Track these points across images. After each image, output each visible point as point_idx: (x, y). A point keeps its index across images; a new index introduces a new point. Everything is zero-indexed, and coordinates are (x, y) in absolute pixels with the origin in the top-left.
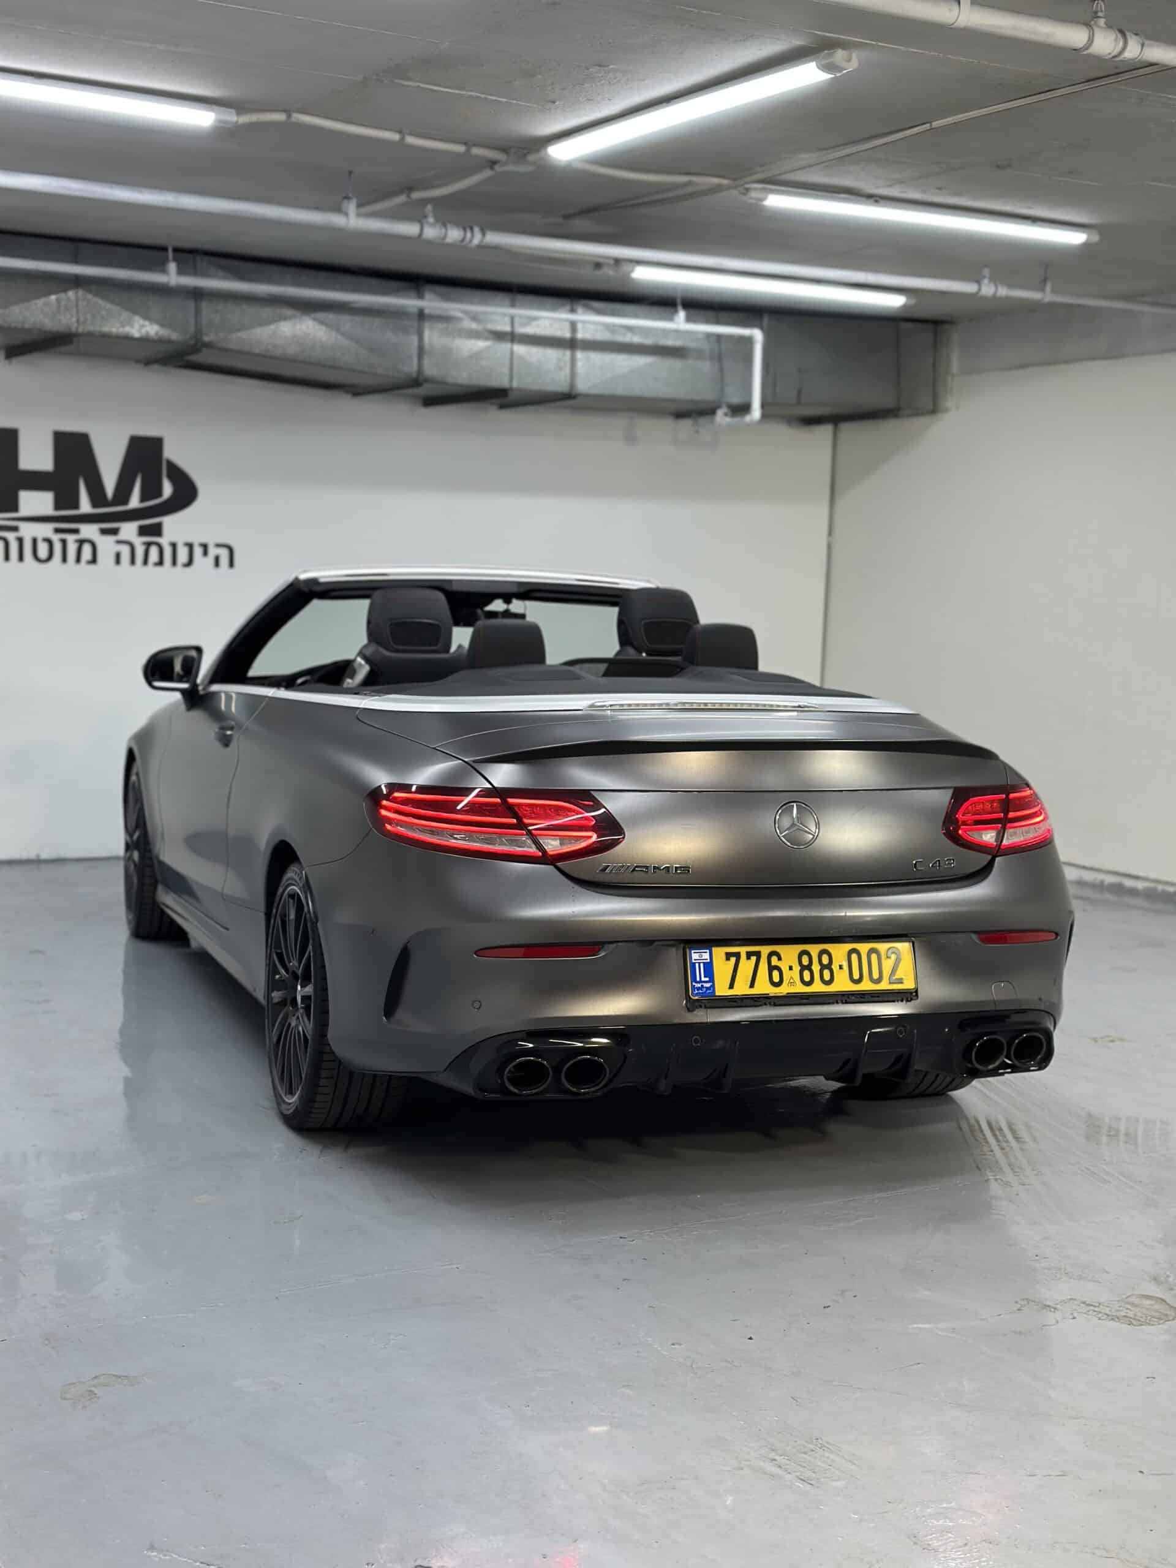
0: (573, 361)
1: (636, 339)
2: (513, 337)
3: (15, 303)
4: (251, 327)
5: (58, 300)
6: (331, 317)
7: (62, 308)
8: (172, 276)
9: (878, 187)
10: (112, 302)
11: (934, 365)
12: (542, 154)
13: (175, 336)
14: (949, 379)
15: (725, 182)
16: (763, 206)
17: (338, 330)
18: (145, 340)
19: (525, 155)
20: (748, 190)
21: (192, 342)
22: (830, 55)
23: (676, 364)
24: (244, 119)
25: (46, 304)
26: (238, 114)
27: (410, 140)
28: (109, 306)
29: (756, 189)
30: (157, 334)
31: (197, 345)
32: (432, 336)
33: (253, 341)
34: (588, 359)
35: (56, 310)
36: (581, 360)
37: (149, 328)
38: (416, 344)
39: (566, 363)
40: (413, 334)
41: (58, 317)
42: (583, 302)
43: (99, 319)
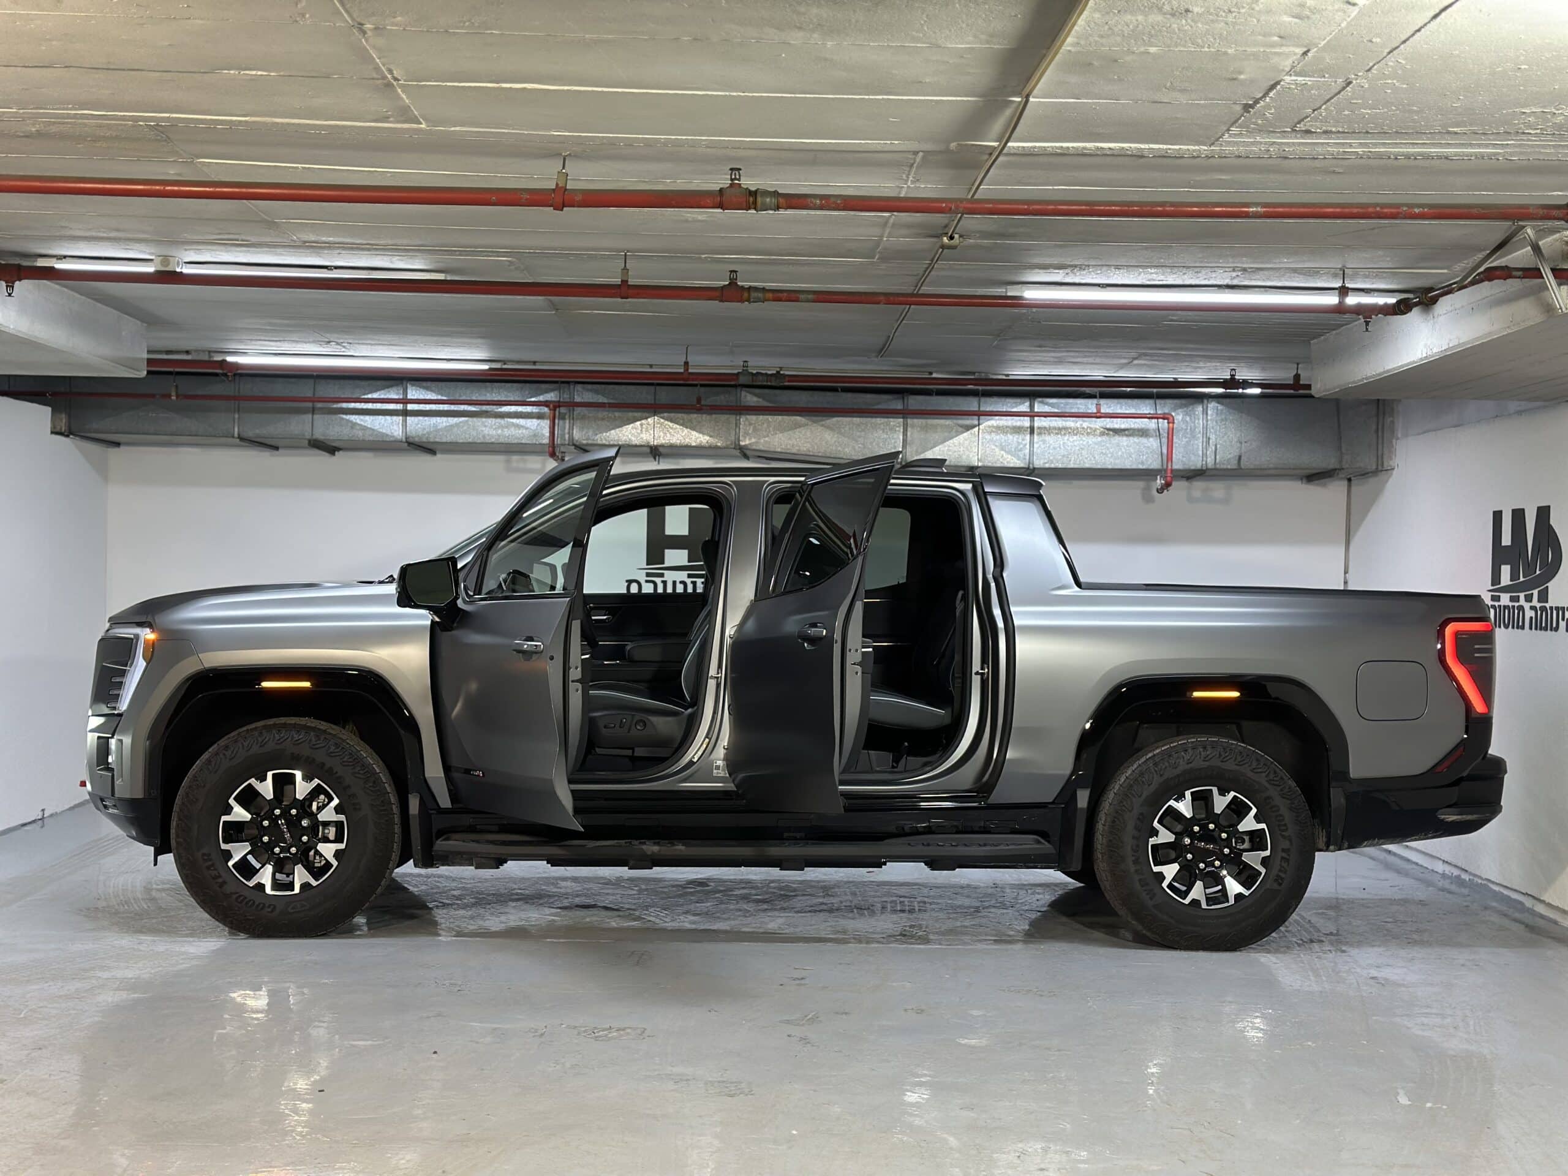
0: (1032, 443)
2: (979, 429)
3: (613, 429)
4: (776, 434)
5: (641, 425)
7: (644, 430)
10: (675, 423)
11: (1377, 431)
13: (717, 443)
14: (1394, 441)
17: (840, 433)
18: (699, 447)
21: (733, 446)
23: (1124, 441)
25: (632, 428)
28: (676, 426)
30: (707, 442)
31: (738, 448)
32: (913, 432)
33: (776, 444)
34: (1044, 441)
35: (639, 431)
36: (1037, 443)
37: (702, 439)
38: (901, 437)
39: (1026, 445)
40: (899, 431)
41: (642, 435)
42: (1040, 399)
43: (668, 435)
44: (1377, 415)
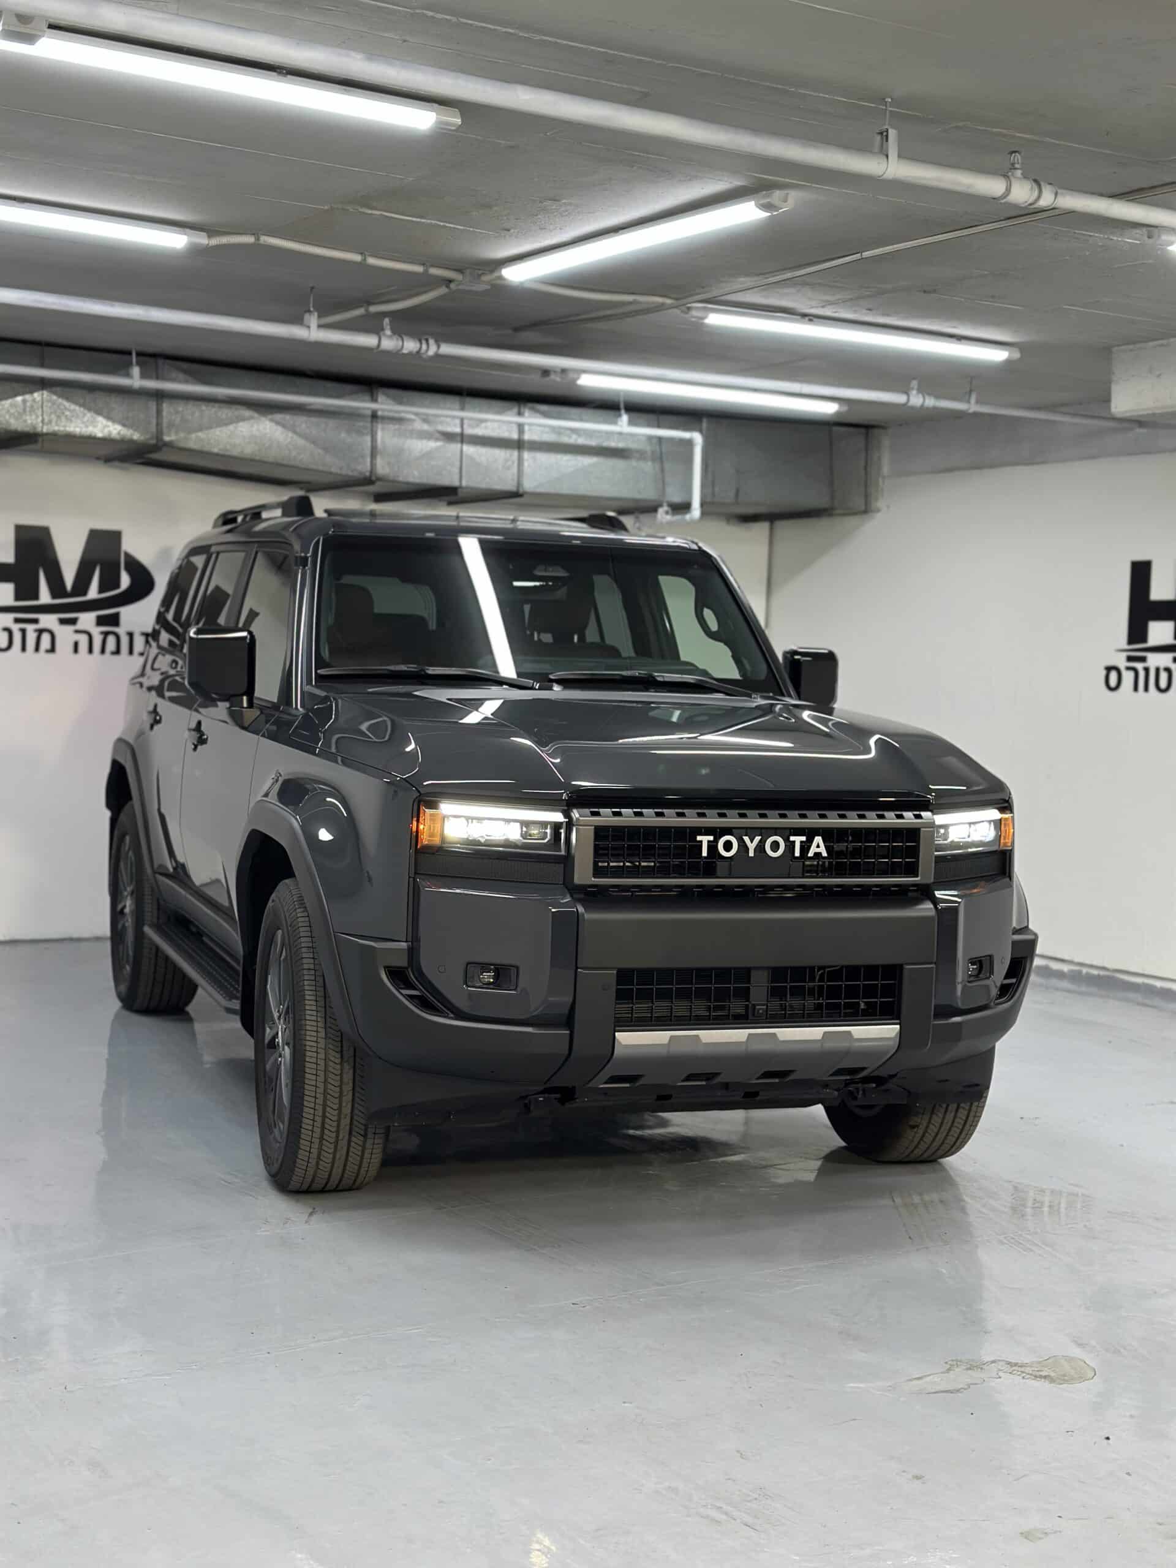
0: (520, 460)
1: (581, 441)
2: (462, 438)
4: (211, 428)
5: (24, 401)
6: (287, 417)
7: (28, 409)
8: (135, 379)
9: (812, 307)
10: (76, 403)
11: (866, 468)
12: (496, 274)
13: (136, 436)
14: (880, 480)
15: (668, 301)
16: (703, 324)
17: (295, 432)
18: (106, 441)
19: (480, 276)
20: (689, 308)
21: (154, 442)
22: (768, 196)
23: (619, 463)
24: (215, 241)
25: (12, 405)
26: (209, 237)
27: (371, 261)
28: (73, 407)
29: (697, 308)
30: (119, 433)
31: (159, 445)
32: (385, 436)
33: (212, 441)
34: (535, 459)
35: (21, 411)
36: (527, 460)
37: (111, 428)
38: (369, 444)
39: (513, 463)
40: (367, 434)
41: (24, 417)
42: (530, 405)
43: (63, 419)
44: (867, 450)
